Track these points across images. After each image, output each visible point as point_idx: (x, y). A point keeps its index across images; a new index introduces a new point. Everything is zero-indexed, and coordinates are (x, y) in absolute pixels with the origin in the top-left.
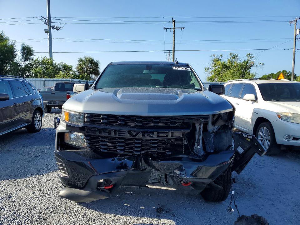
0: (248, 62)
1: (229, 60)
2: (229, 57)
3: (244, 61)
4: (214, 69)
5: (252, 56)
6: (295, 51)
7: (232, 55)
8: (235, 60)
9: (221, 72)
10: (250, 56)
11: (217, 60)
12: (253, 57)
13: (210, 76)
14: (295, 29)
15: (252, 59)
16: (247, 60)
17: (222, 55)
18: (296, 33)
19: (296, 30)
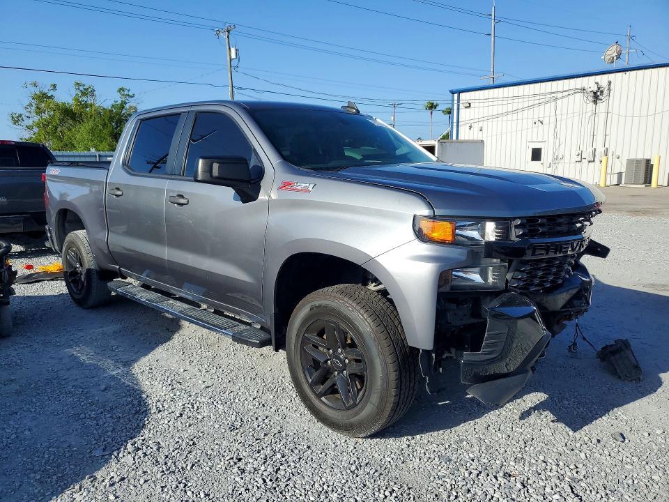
0: (122, 107)
1: (76, 99)
2: (74, 92)
3: (114, 103)
4: (37, 119)
5: (131, 94)
6: (233, 92)
7: (81, 88)
8: (89, 100)
9: (60, 129)
10: (126, 93)
11: (43, 97)
12: (132, 97)
13: (29, 136)
14: (228, 47)
15: (131, 99)
16: (119, 102)
17: (55, 86)
18: (230, 56)
19: (230, 48)
